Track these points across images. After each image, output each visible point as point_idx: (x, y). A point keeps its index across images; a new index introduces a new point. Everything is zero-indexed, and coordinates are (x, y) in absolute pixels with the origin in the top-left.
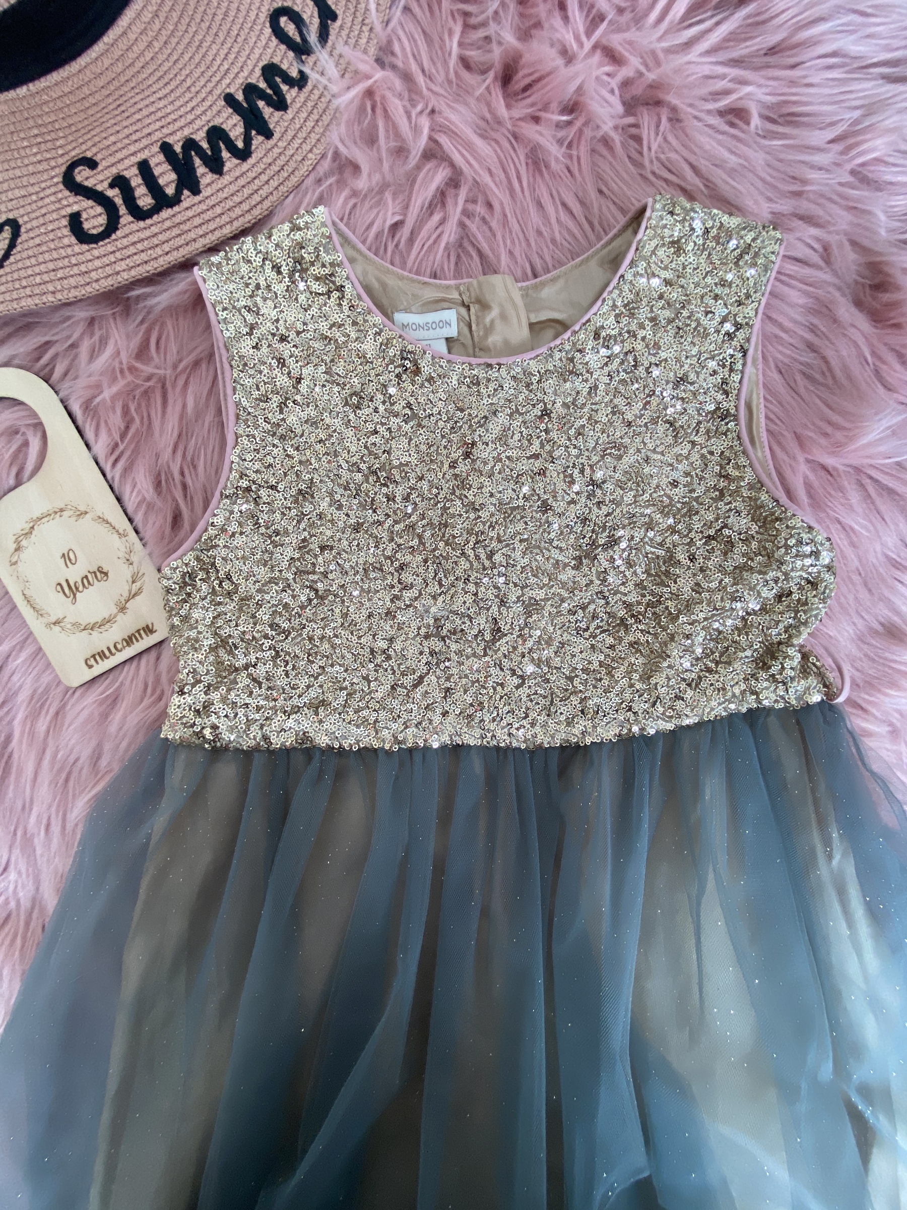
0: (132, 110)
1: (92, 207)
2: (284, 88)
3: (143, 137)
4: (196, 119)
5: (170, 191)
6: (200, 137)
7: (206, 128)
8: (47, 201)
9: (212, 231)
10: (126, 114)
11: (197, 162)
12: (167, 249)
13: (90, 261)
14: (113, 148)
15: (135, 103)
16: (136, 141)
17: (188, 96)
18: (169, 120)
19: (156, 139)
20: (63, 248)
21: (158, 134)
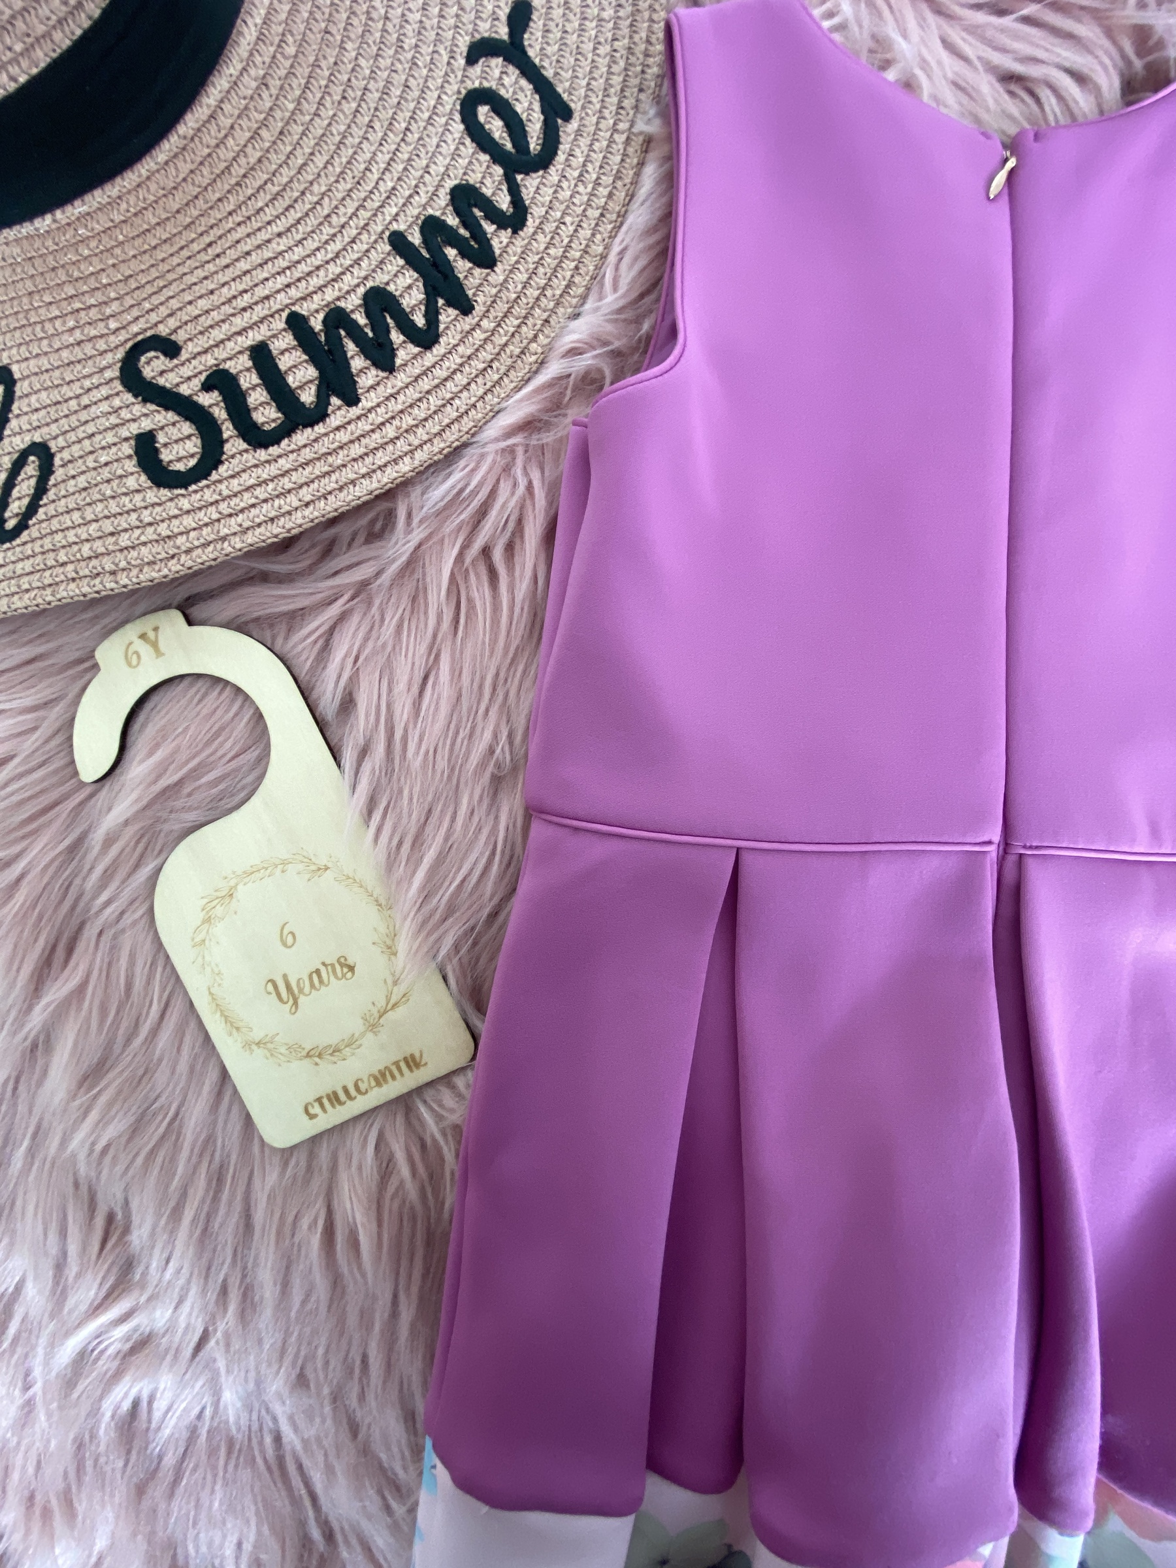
0: (232, 254)
1: (174, 424)
2: (489, 228)
3: (256, 303)
4: (343, 273)
5: (308, 397)
6: (352, 303)
7: (361, 291)
9: (382, 467)
10: (224, 261)
11: (351, 347)
12: (308, 498)
13: (176, 517)
14: (205, 321)
15: (237, 241)
16: (244, 309)
17: (327, 231)
18: (297, 275)
19: (278, 307)
20: (126, 494)
21: (280, 297)
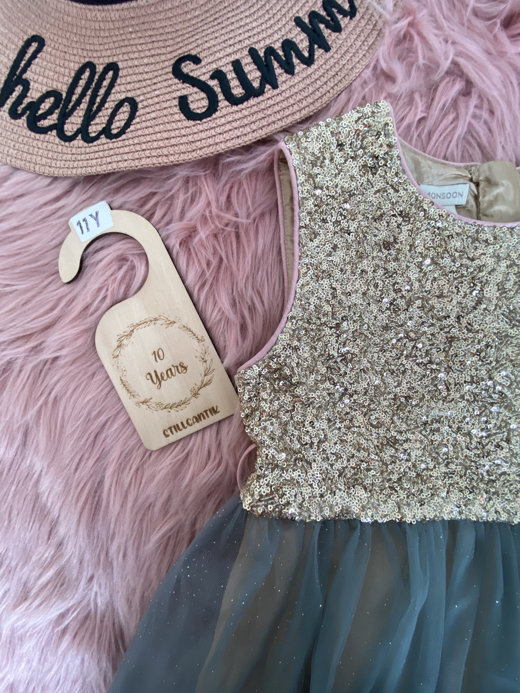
0: (226, 23)
1: (196, 93)
2: (340, 17)
3: (236, 43)
4: (274, 33)
5: (256, 84)
6: (277, 46)
7: (281, 41)
8: (159, 85)
9: (287, 116)
10: (222, 26)
11: (276, 65)
12: (255, 128)
13: (196, 133)
14: (213, 50)
15: (228, 18)
16: (230, 45)
17: (267, 17)
18: (255, 31)
19: (245, 45)
20: (174, 122)
21: (247, 41)
